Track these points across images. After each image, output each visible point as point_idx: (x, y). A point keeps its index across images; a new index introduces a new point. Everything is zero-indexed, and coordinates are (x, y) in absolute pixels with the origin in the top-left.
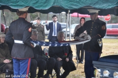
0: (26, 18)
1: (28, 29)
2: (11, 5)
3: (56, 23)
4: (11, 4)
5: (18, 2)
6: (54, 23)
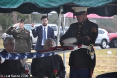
3: (47, 27)
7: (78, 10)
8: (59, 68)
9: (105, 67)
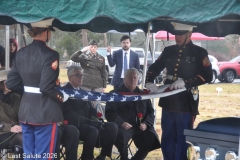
2: (17, 15)
3: (128, 52)
4: (17, 13)
5: (30, 8)
6: (124, 52)
7: (179, 27)
8: (145, 111)
9: (213, 110)
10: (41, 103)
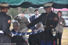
0: (6, 12)
1: (8, 21)
6: (36, 16)
10: (3, 37)
